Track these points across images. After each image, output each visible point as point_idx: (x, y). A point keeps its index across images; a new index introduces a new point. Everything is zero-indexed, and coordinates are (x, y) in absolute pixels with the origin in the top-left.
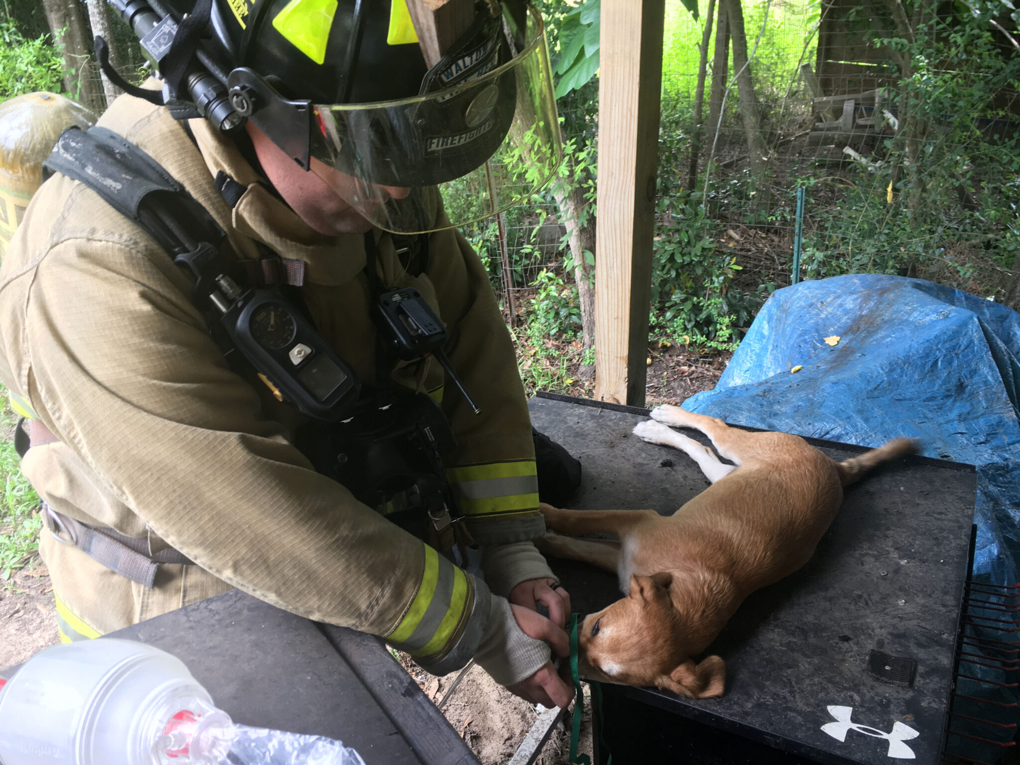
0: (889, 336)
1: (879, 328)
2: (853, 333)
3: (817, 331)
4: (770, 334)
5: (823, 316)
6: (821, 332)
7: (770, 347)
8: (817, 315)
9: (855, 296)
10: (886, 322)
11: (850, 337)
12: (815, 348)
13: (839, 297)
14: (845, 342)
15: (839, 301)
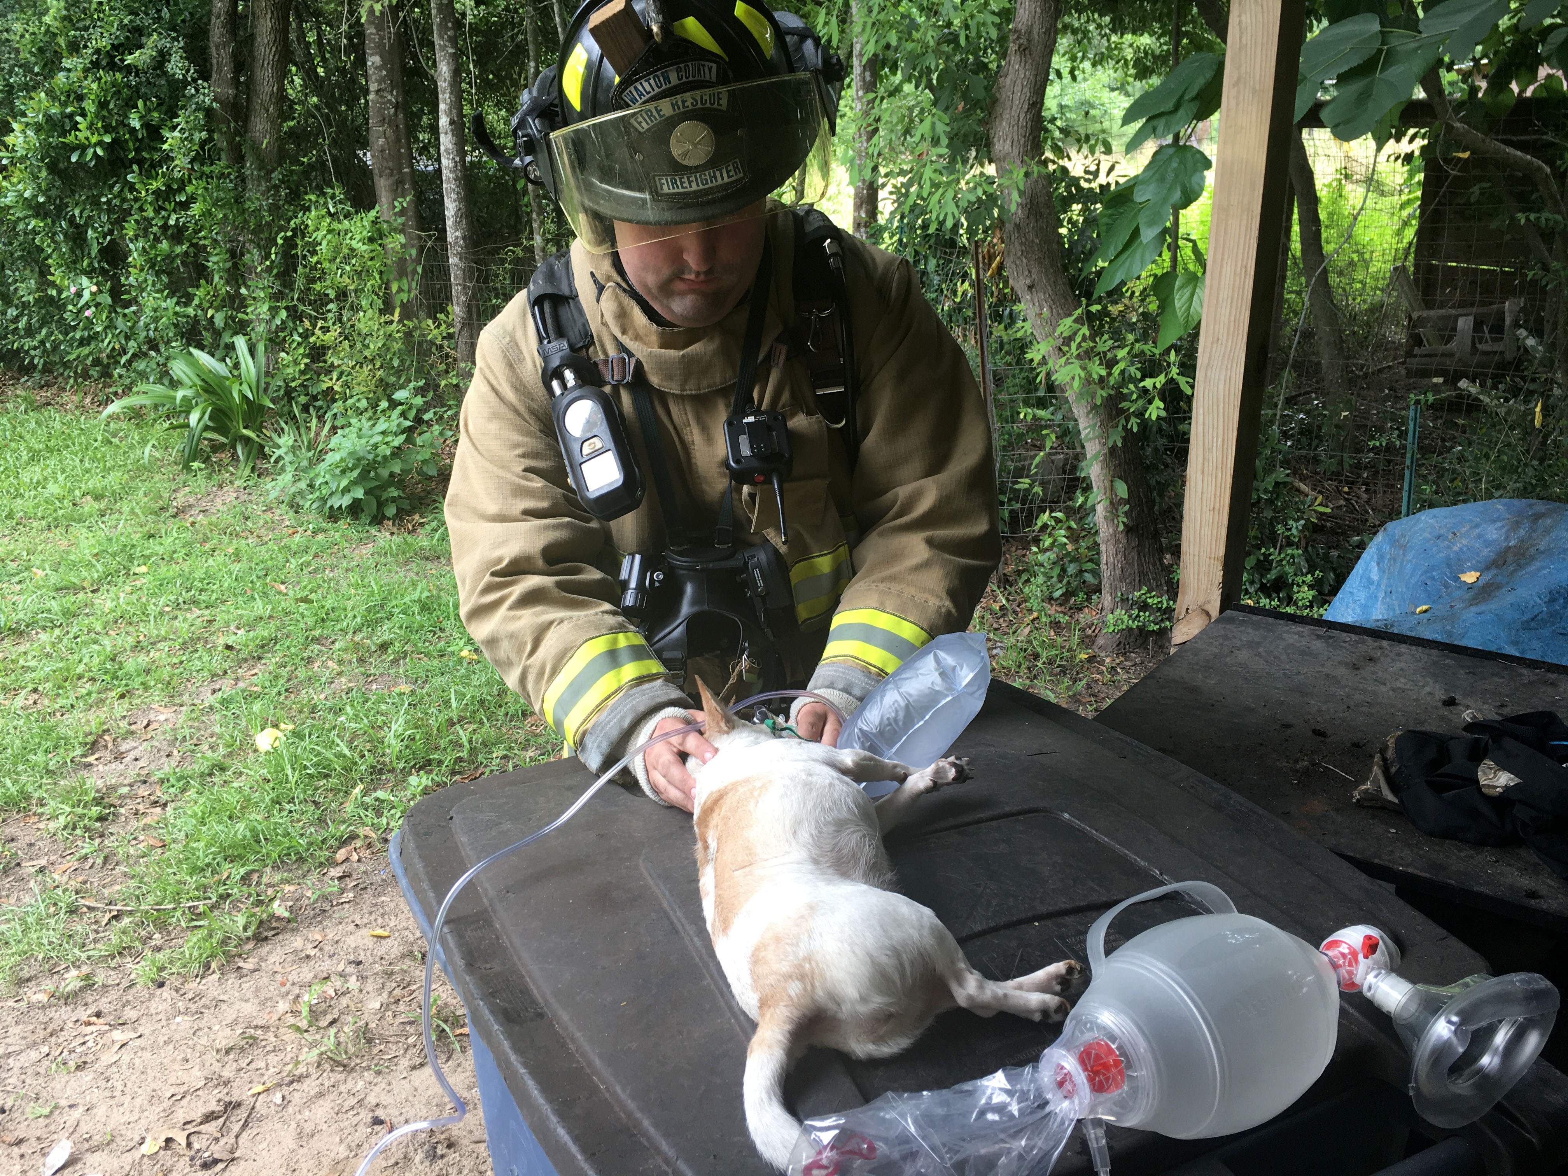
0: (1544, 568)
1: (1533, 558)
2: (1498, 567)
3: (1449, 566)
4: (1380, 579)
5: (1455, 548)
6: (1455, 567)
7: (1382, 595)
8: (1448, 547)
9: (1499, 524)
10: (1542, 553)
11: (1494, 571)
12: (1446, 586)
13: (1477, 526)
14: (1487, 577)
15: (1478, 531)
